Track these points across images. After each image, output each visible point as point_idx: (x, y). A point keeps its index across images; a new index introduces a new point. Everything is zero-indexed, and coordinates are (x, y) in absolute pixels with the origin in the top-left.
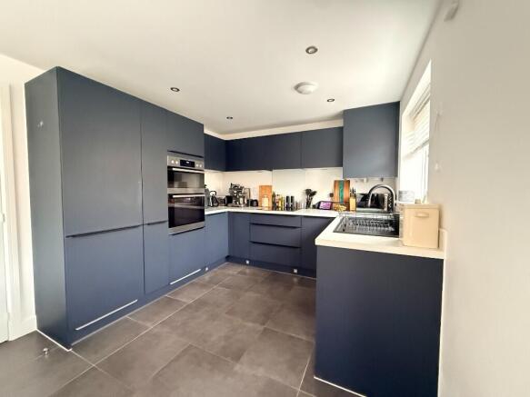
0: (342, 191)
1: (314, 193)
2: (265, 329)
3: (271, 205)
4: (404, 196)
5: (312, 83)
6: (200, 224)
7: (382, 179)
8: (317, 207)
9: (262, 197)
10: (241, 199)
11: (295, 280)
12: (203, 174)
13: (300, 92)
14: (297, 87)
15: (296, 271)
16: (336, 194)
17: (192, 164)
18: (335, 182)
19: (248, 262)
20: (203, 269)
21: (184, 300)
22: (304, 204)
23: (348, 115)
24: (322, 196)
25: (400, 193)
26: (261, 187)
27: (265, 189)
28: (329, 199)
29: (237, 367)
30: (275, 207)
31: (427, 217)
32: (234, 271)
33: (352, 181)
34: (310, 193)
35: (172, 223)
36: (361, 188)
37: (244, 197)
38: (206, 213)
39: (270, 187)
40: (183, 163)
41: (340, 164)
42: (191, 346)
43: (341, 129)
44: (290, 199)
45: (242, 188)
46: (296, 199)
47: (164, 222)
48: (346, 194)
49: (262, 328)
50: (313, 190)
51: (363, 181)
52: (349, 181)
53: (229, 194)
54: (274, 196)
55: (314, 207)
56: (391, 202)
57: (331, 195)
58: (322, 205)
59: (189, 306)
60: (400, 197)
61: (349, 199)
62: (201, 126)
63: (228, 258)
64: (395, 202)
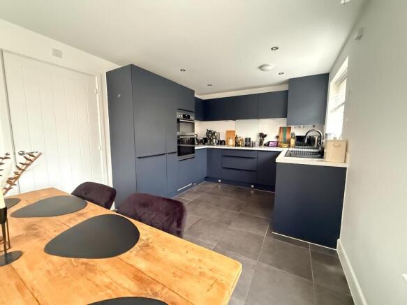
0: (285, 134)
1: (265, 136)
2: (240, 214)
3: (234, 144)
4: (328, 136)
5: (271, 64)
6: (192, 155)
7: (314, 126)
8: (267, 145)
9: (228, 138)
10: (214, 140)
11: (252, 192)
12: (194, 124)
13: (262, 70)
14: (261, 67)
15: (252, 186)
16: (281, 136)
17: (189, 117)
18: (281, 128)
19: (220, 181)
20: (193, 183)
21: (188, 199)
22: (257, 143)
23: (291, 82)
24: (271, 137)
25: (326, 134)
26: (227, 132)
27: (230, 133)
28: (276, 140)
29: (230, 227)
30: (237, 144)
31: (340, 146)
32: (211, 186)
33: (292, 127)
34: (262, 136)
35: (180, 154)
36: (299, 132)
37: (216, 139)
38: (196, 148)
39: (234, 132)
40: (184, 116)
41: (285, 116)
42: (201, 219)
43: (286, 92)
44: (248, 140)
45: (214, 133)
46: (252, 140)
47: (175, 153)
48: (288, 136)
49: (238, 213)
50: (264, 134)
51: (300, 127)
52: (290, 128)
53: (205, 137)
54: (236, 138)
55: (265, 145)
56: (320, 141)
57: (277, 137)
58: (271, 143)
59: (191, 202)
60: (326, 137)
61: (290, 140)
62: (193, 92)
63: (207, 179)
64: (322, 141)
